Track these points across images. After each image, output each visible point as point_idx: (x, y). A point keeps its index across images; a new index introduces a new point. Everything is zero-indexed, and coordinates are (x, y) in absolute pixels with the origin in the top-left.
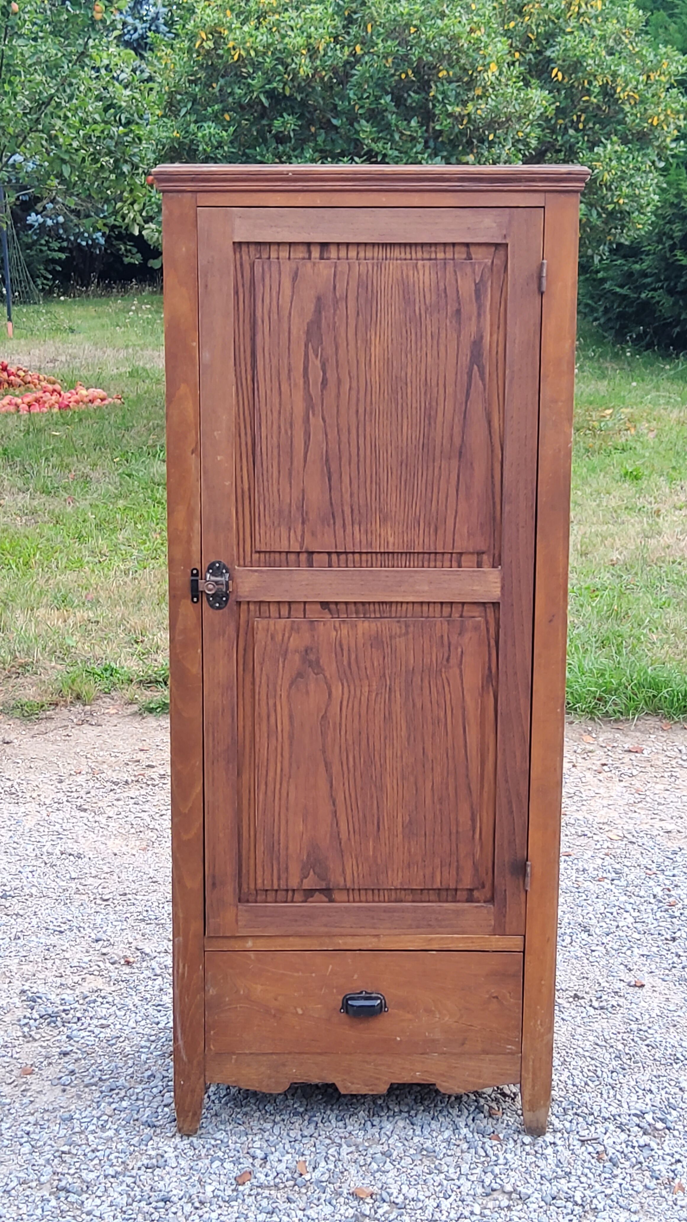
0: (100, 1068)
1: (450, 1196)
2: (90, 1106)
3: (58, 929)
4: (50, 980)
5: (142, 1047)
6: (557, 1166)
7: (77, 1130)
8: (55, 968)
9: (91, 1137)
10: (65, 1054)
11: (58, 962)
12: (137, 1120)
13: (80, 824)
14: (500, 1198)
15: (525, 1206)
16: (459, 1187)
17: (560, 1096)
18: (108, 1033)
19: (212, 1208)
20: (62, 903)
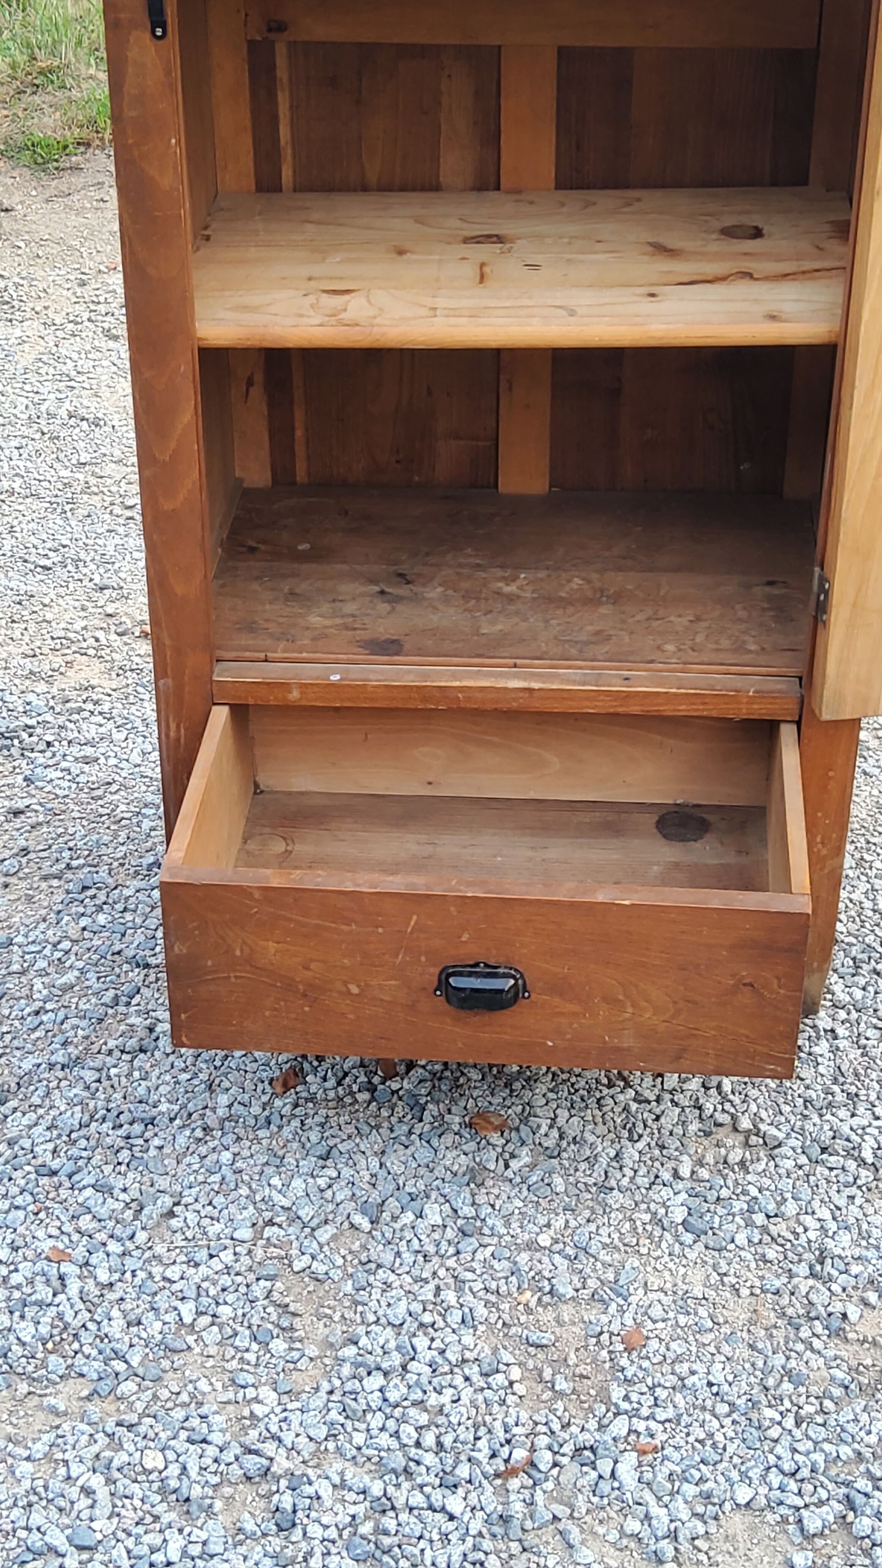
0: (71, 844)
1: (640, 1136)
2: (44, 920)
3: (44, 562)
4: (14, 663)
5: (146, 806)
6: (835, 1081)
7: (15, 967)
8: (26, 638)
9: (38, 984)
10: (17, 813)
11: (32, 626)
12: (119, 953)
13: (106, 363)
14: (729, 1142)
15: (772, 1163)
16: (658, 1118)
17: (849, 934)
18: (93, 774)
19: (225, 1141)
20: (59, 510)
